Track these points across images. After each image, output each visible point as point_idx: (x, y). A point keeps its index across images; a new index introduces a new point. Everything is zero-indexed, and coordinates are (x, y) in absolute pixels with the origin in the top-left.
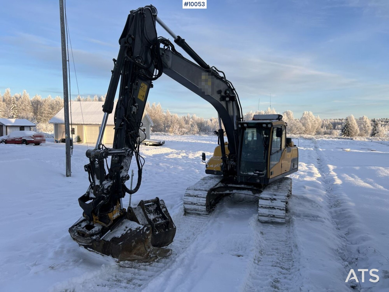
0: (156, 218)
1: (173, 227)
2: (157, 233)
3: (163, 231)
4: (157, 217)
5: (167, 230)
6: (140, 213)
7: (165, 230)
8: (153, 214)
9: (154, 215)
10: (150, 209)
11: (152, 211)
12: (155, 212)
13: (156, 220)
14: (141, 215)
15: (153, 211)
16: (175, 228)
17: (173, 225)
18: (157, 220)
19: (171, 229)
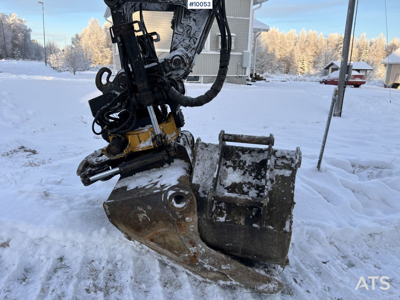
0: (245, 183)
1: (284, 225)
2: (222, 219)
3: (242, 221)
4: (249, 183)
5: (255, 225)
6: (211, 158)
7: (249, 222)
8: (243, 172)
9: (244, 174)
10: (241, 159)
11: (247, 165)
12: (253, 171)
13: (242, 188)
14: (209, 164)
15: (249, 166)
16: (285, 232)
17: (288, 223)
18: (245, 189)
19: (271, 227)
